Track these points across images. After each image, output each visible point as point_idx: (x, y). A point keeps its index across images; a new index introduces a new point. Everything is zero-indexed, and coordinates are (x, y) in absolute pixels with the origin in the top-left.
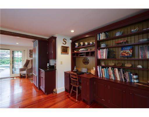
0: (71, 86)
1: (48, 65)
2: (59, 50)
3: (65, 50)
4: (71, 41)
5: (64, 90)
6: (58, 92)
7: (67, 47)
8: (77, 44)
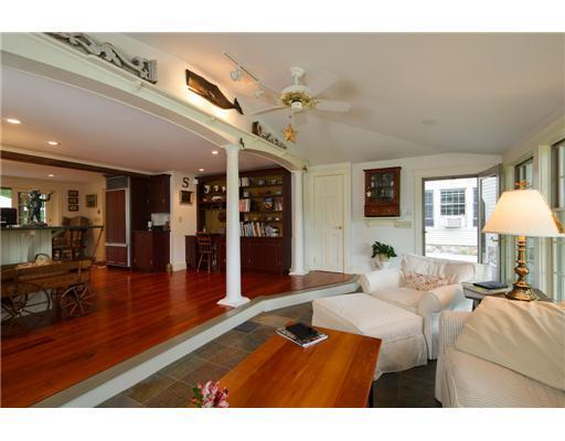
0: (198, 255)
1: (150, 224)
2: (175, 198)
3: (186, 198)
4: (196, 182)
5: (185, 267)
6: (175, 269)
7: (189, 193)
8: (207, 187)
